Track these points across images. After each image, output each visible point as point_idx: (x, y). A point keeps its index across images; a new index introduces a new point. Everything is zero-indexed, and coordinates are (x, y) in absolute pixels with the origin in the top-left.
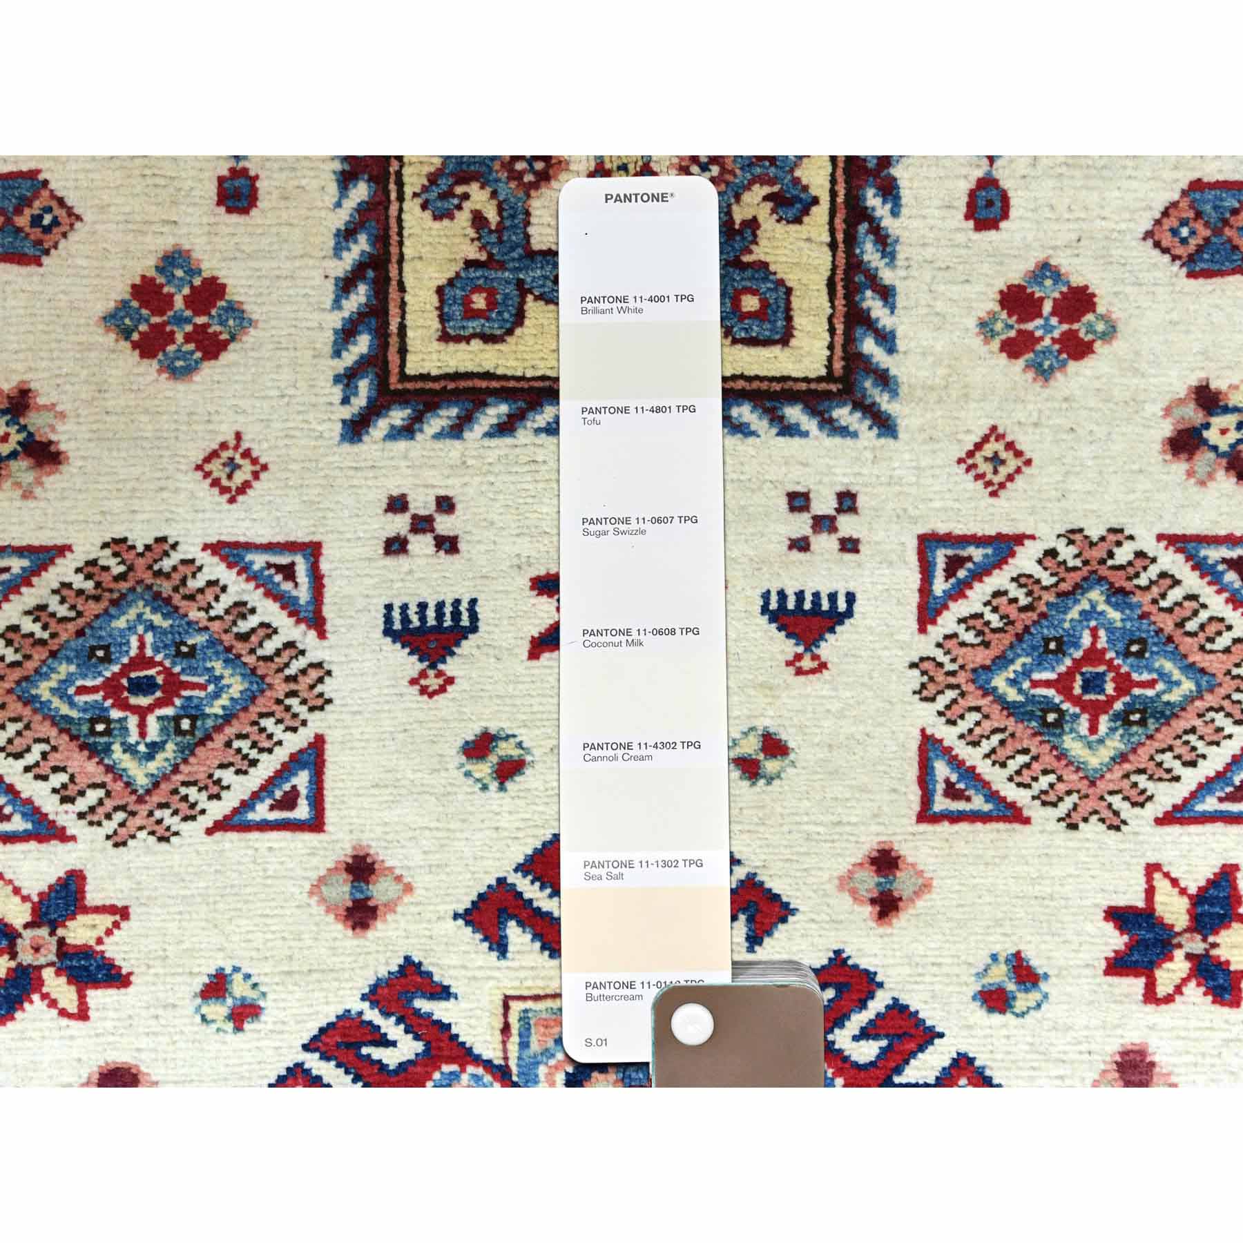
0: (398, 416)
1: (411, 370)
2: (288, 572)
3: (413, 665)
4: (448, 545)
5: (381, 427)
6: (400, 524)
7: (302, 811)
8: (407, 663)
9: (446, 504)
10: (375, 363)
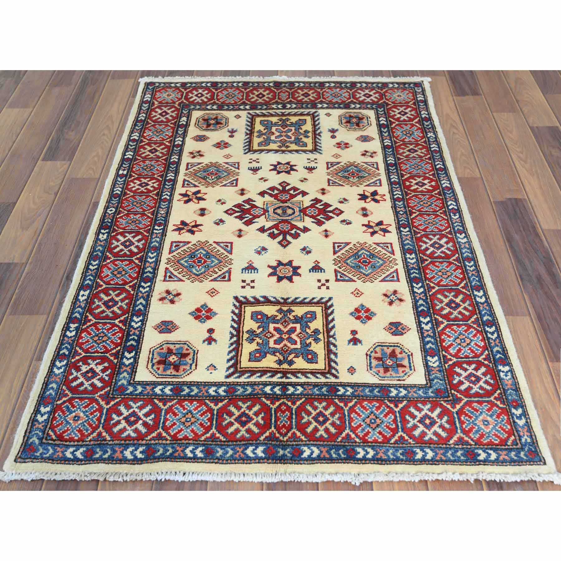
0: (324, 300)
1: (321, 308)
2: (341, 277)
3: (320, 265)
4: (319, 281)
5: (327, 299)
6: (327, 284)
7: (336, 245)
8: (321, 265)
9: (319, 288)
10: (327, 308)
